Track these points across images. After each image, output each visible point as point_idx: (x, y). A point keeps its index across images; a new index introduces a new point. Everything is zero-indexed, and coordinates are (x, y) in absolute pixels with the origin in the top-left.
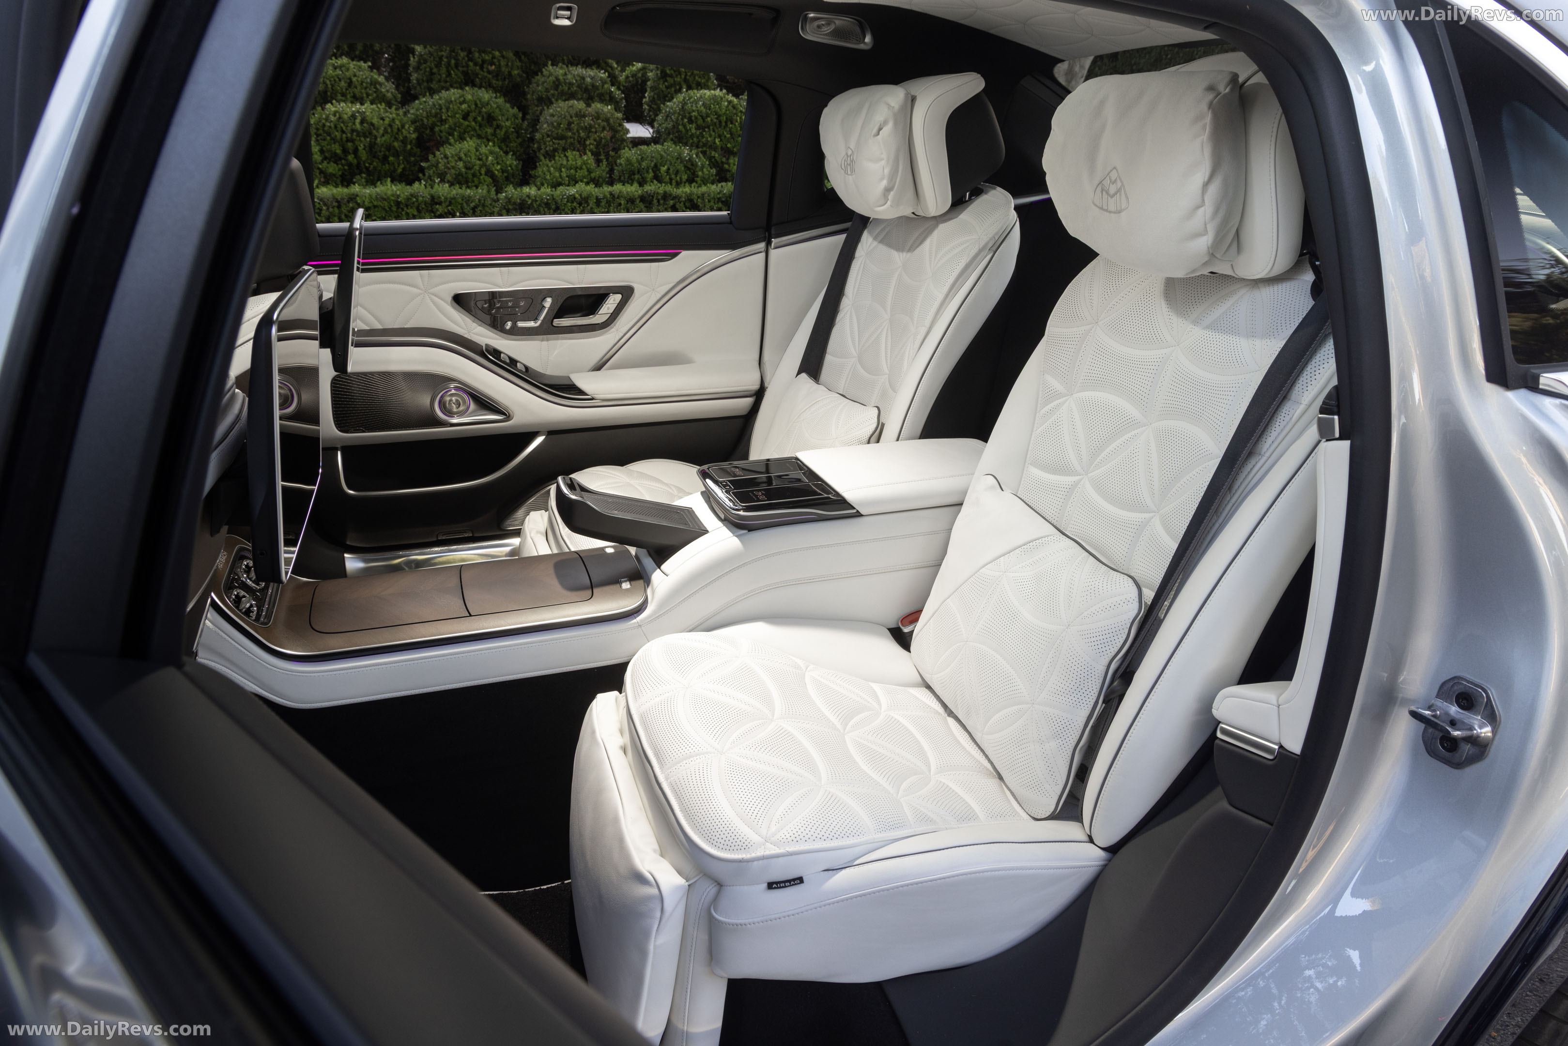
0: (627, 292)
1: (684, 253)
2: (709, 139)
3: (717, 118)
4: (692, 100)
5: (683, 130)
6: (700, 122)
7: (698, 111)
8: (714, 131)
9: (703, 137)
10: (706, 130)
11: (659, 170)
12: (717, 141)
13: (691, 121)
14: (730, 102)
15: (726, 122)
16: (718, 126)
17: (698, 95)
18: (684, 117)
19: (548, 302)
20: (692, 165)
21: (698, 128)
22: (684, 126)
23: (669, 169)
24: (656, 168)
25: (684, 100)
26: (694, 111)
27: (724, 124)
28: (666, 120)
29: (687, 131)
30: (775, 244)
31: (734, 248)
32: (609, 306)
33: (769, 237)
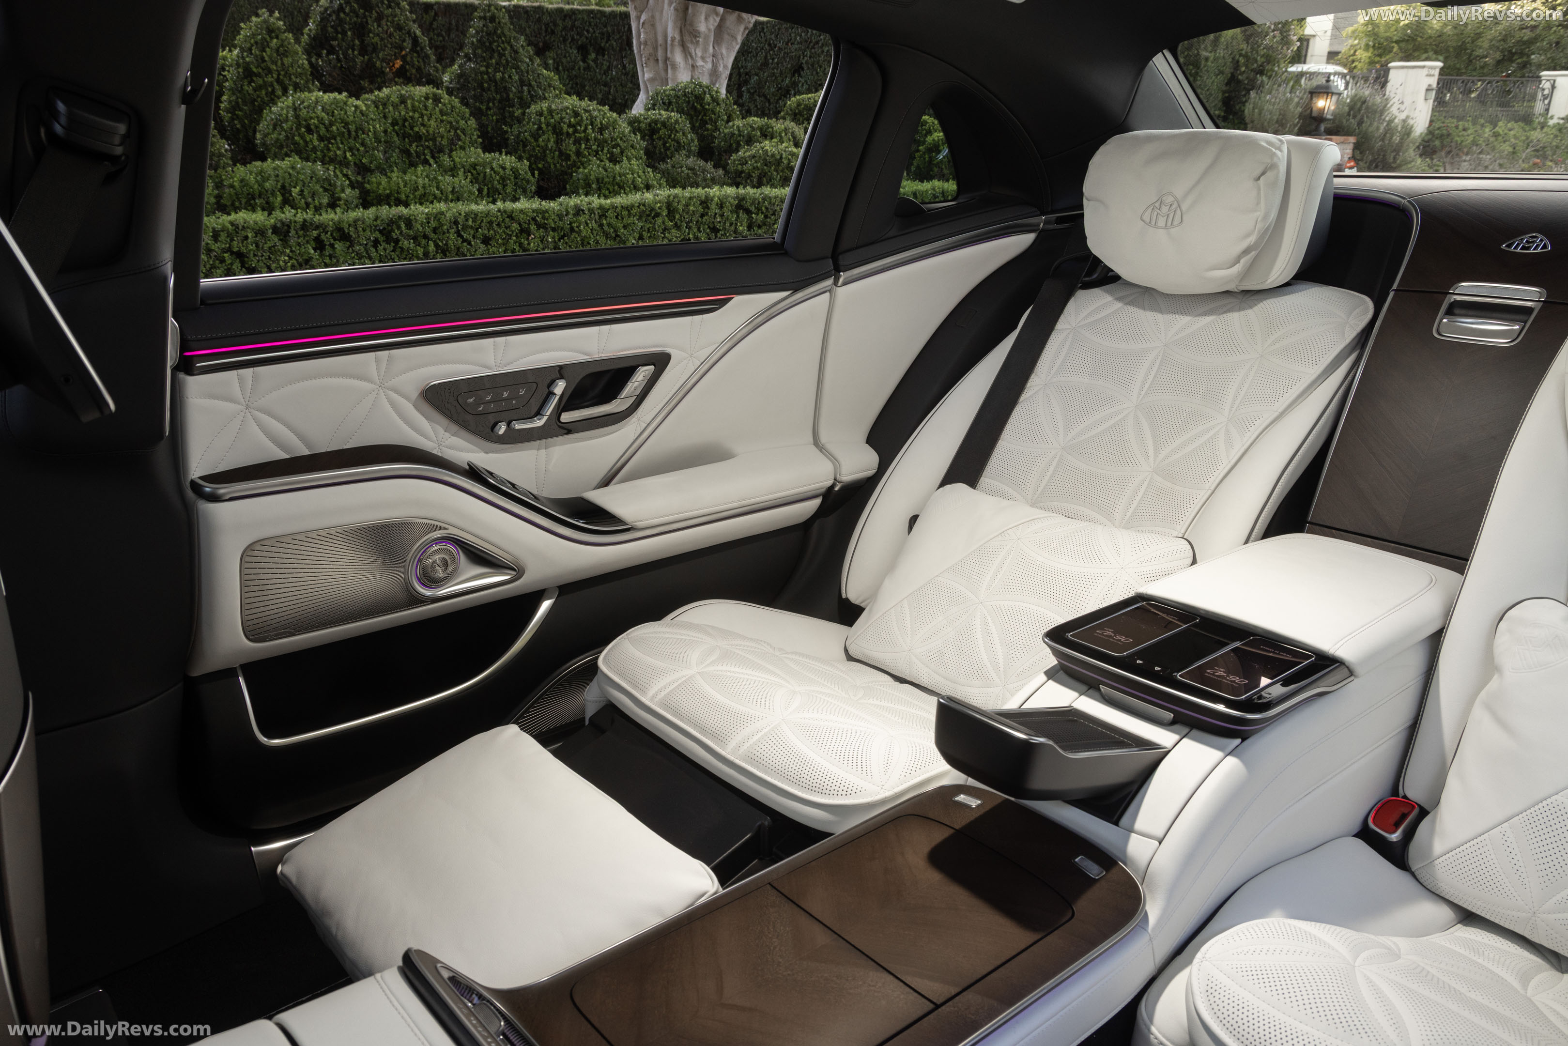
0: (661, 361)
1: (737, 300)
2: (338, 152)
3: (344, 127)
4: (305, 104)
5: (301, 142)
6: (323, 131)
7: (318, 117)
8: (342, 143)
9: (329, 150)
10: (333, 141)
11: (290, 192)
12: (348, 154)
13: (309, 130)
14: (356, 107)
15: (356, 132)
16: (346, 135)
17: (313, 98)
18: (299, 126)
19: (560, 387)
20: (330, 185)
21: (321, 139)
22: (302, 137)
23: (302, 191)
24: (285, 190)
25: (294, 104)
26: (311, 118)
27: (353, 133)
28: (275, 129)
29: (306, 142)
30: (845, 279)
31: (796, 288)
32: (636, 384)
33: (838, 270)
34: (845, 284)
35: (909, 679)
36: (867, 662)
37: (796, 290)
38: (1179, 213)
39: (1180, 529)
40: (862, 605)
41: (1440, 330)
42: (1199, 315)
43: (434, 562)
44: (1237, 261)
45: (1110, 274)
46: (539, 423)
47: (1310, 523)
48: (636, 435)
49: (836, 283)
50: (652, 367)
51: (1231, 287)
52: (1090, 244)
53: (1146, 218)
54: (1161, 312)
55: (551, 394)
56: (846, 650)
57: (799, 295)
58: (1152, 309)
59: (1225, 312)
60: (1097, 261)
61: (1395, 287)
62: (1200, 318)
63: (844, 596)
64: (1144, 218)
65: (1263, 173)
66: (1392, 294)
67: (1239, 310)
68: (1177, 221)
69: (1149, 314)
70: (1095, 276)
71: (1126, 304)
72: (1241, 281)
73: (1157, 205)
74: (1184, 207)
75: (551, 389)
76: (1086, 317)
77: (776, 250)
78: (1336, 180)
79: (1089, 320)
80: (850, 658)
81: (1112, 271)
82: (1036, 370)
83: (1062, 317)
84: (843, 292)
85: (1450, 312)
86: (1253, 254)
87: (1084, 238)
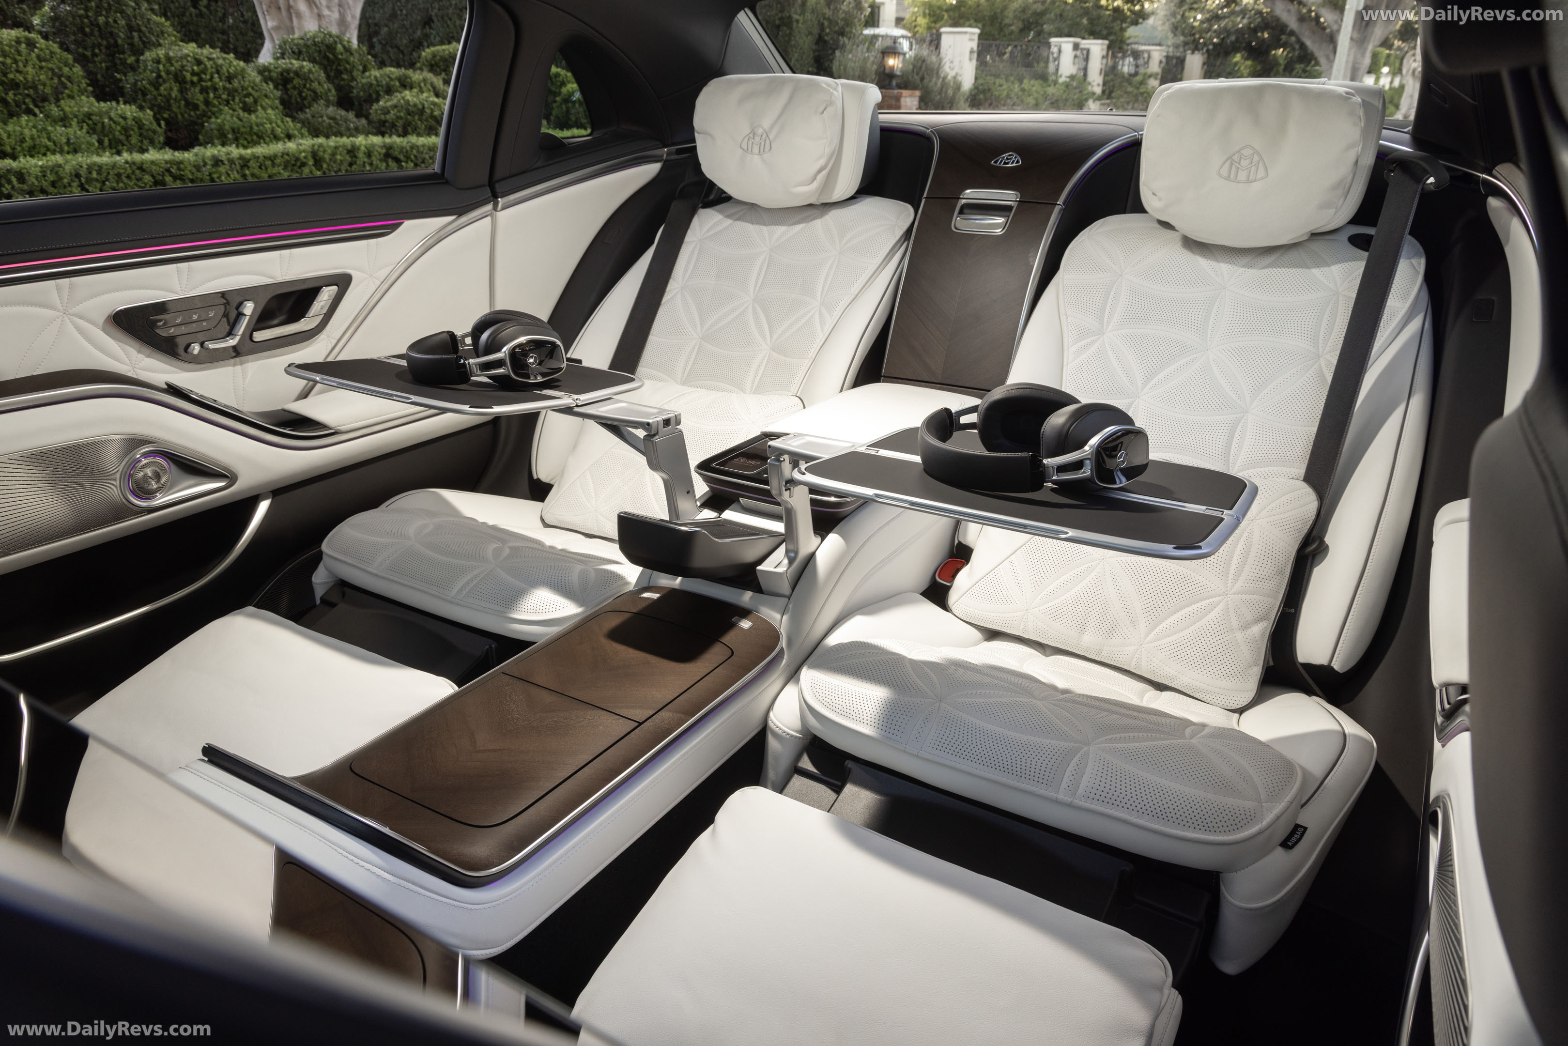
0: (343, 282)
1: (408, 224)
19: (249, 308)
30: (503, 204)
31: (460, 212)
32: (322, 303)
33: (495, 196)
34: (503, 209)
35: (598, 534)
36: (562, 526)
37: (460, 215)
38: (768, 141)
39: (794, 389)
40: (552, 483)
41: (957, 226)
42: (792, 224)
43: (145, 475)
44: (814, 178)
45: (724, 195)
46: (232, 342)
47: (884, 376)
48: (328, 351)
49: (495, 208)
50: (335, 288)
51: (813, 200)
52: (704, 169)
53: (744, 146)
54: (765, 225)
55: (240, 315)
56: (542, 520)
57: (464, 219)
58: (758, 223)
59: (811, 220)
60: (712, 185)
61: (925, 195)
62: (793, 227)
63: (535, 477)
64: (743, 146)
65: (825, 109)
66: (923, 201)
67: (821, 217)
68: (767, 149)
69: (757, 227)
70: (712, 197)
71: (738, 219)
72: (820, 195)
73: (751, 135)
74: (771, 136)
75: (240, 309)
76: (708, 231)
77: (439, 179)
78: (880, 116)
79: (710, 233)
80: (546, 525)
81: (725, 192)
82: (673, 274)
83: (689, 232)
84: (503, 216)
85: (961, 212)
86: (824, 173)
87: (699, 165)
